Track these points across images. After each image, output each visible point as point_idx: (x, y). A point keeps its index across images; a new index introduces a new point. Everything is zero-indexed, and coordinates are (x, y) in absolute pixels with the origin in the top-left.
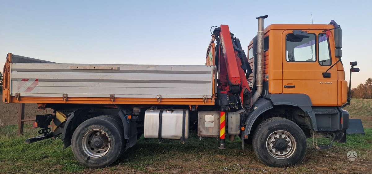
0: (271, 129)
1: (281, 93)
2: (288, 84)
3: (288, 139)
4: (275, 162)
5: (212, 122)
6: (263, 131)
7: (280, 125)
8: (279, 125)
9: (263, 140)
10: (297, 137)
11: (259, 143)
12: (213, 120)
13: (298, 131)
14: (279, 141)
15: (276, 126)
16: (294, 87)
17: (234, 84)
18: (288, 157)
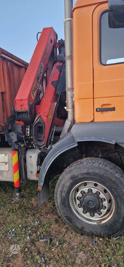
0: (74, 179)
1: (92, 121)
2: (103, 105)
3: (102, 196)
4: (83, 228)
5: (6, 164)
6: (63, 182)
7: (88, 173)
8: (85, 174)
9: (64, 195)
10: (116, 194)
11: (59, 198)
12: (7, 161)
13: (117, 185)
14: (88, 198)
15: (82, 174)
16: (113, 109)
17: (19, 111)
18: (103, 222)
